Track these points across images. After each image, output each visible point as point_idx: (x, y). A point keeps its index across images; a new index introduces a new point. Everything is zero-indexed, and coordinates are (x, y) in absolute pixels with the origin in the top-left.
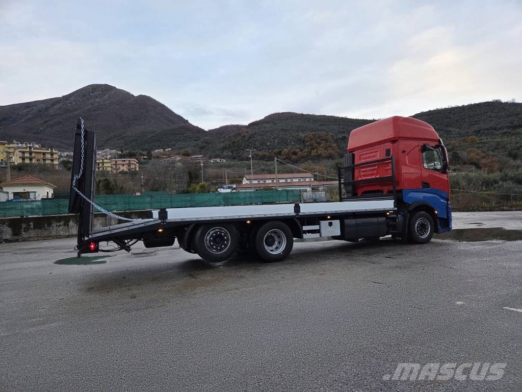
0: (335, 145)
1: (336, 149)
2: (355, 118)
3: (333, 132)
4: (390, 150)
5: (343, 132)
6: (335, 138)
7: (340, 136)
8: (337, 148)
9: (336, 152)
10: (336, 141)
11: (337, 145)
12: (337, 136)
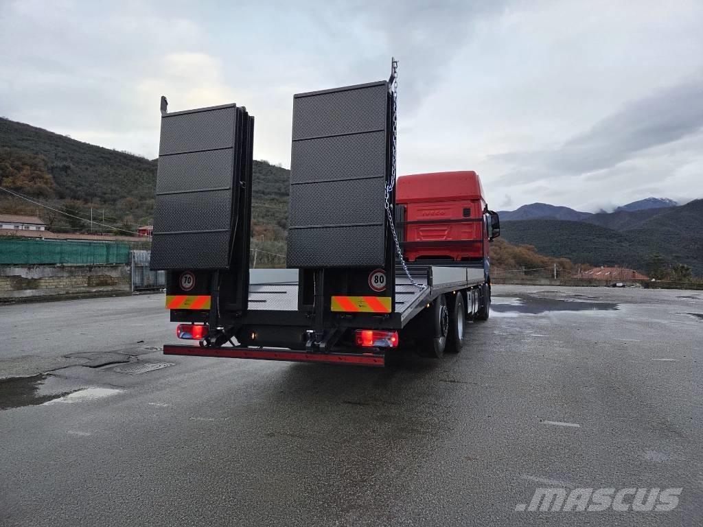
0: (50, 176)
1: (52, 184)
2: (83, 141)
3: (46, 156)
4: (469, 209)
5: (65, 159)
6: (50, 165)
7: (60, 164)
8: (53, 181)
9: (51, 188)
10: (52, 170)
11: (54, 177)
12: (53, 162)
